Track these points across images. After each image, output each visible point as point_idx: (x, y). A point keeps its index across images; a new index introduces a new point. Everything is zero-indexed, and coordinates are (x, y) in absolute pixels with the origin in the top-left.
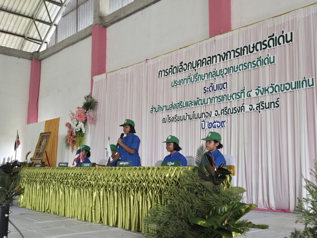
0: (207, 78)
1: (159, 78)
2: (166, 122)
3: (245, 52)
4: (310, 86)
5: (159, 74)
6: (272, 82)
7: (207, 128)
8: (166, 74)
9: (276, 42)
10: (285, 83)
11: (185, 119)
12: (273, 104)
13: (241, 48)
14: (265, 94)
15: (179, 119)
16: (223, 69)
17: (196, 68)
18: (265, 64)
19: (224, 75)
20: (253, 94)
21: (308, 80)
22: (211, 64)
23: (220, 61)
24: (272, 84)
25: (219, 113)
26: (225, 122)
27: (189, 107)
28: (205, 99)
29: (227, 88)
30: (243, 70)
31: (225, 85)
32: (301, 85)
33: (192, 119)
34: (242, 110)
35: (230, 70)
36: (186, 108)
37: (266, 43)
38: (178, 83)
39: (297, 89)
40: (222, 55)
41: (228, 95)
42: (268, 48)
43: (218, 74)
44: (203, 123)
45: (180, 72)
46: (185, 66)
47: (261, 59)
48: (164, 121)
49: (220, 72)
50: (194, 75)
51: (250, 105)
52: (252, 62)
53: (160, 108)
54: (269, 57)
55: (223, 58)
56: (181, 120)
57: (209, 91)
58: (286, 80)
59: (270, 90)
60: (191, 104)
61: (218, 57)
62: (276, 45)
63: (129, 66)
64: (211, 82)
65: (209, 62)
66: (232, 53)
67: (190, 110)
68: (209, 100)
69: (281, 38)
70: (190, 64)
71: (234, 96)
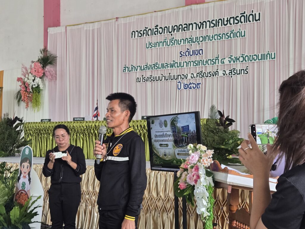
0: (184, 43)
1: (132, 37)
2: (140, 81)
3: (220, 24)
4: (272, 59)
5: (132, 34)
6: (242, 53)
7: (183, 88)
8: (140, 35)
9: (247, 19)
10: (253, 55)
11: (161, 79)
12: (243, 71)
13: (216, 20)
14: (237, 62)
15: (154, 80)
16: (199, 37)
17: (172, 33)
18: (237, 37)
19: (200, 42)
20: (226, 61)
21: (271, 54)
22: (187, 30)
23: (196, 29)
24: (243, 54)
25: (195, 75)
26: (200, 84)
27: (164, 69)
28: (181, 62)
29: (202, 54)
30: (217, 39)
31: (201, 51)
32: (266, 57)
33: (168, 80)
34: (216, 74)
35: (206, 38)
36: (161, 69)
37: (238, 18)
38: (153, 45)
39: (262, 60)
40: (198, 24)
41: (204, 60)
42: (240, 23)
43: (194, 41)
44: (179, 84)
45: (155, 34)
46: (161, 30)
47: (234, 32)
48: (138, 81)
49: (197, 39)
50: (170, 39)
51: (223, 71)
52: (226, 34)
53: (134, 68)
54: (240, 31)
55: (200, 27)
56: (157, 81)
57: (185, 56)
58: (254, 52)
59: (241, 59)
60: (167, 66)
61: (194, 25)
62: (247, 22)
63: (96, 22)
64: (187, 47)
65: (186, 29)
66: (208, 23)
67: (166, 72)
68: (185, 64)
69: (251, 17)
70: (166, 29)
71: (209, 62)
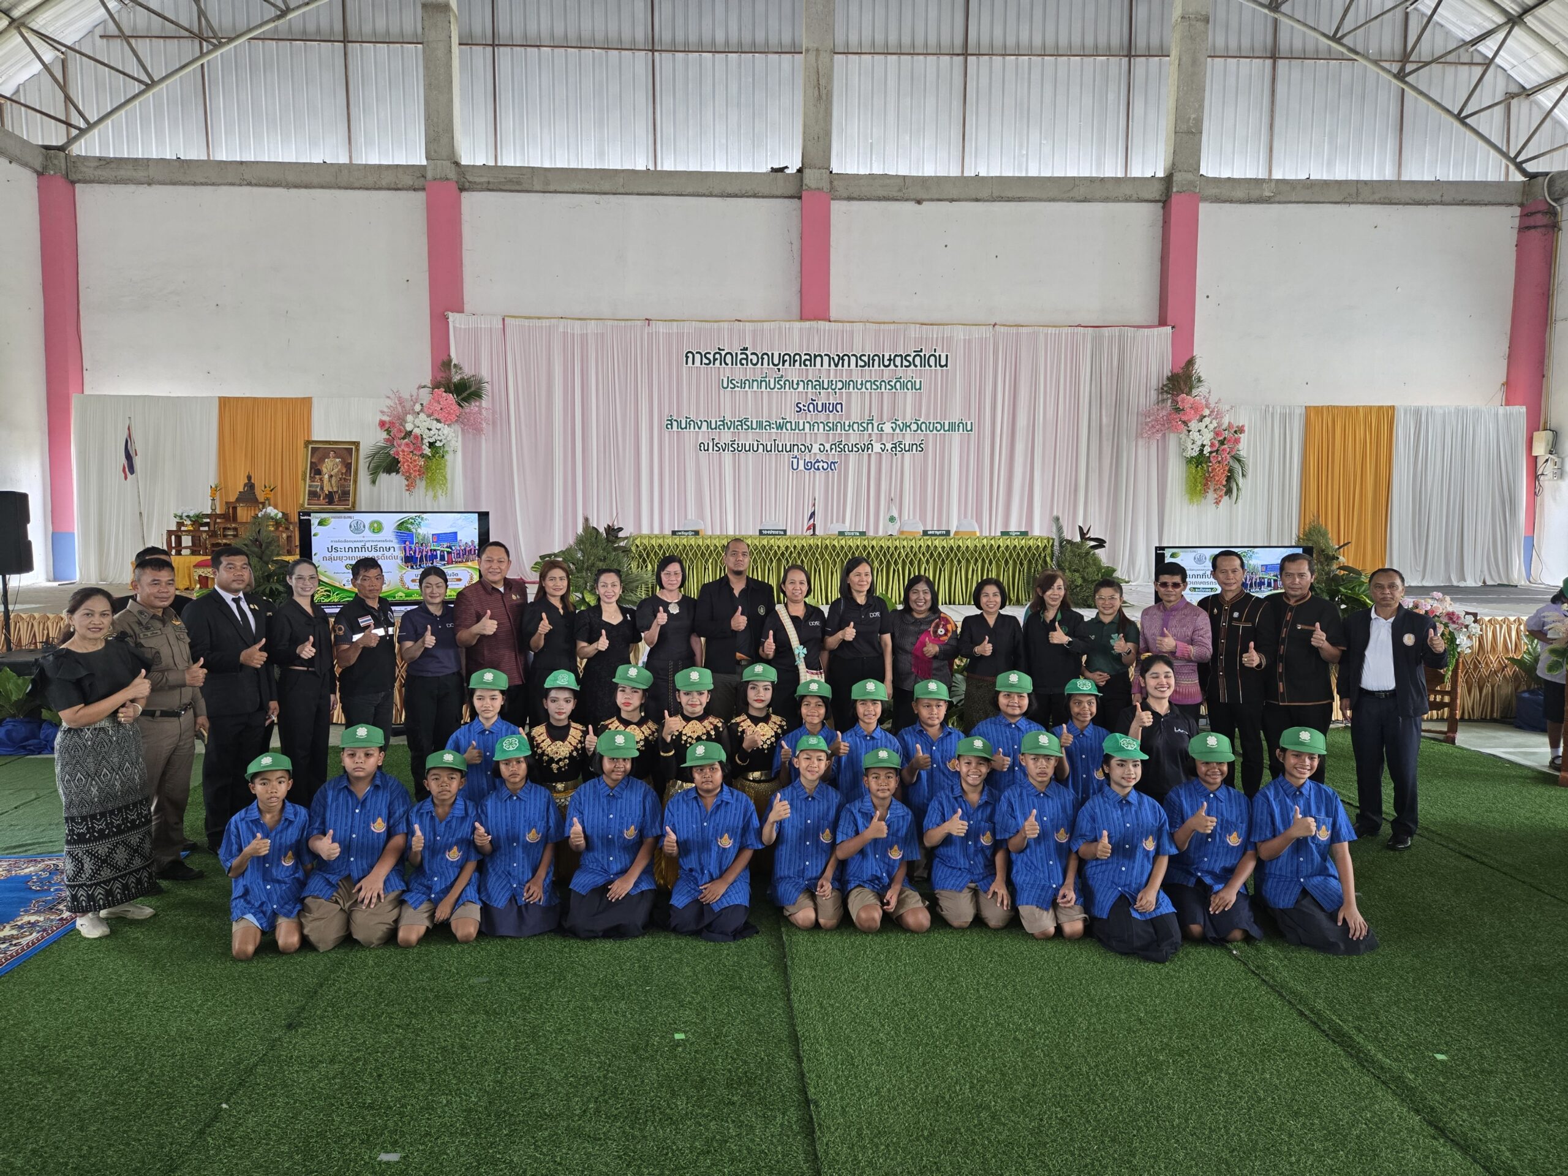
0: (804, 389)
1: (687, 363)
2: (707, 450)
3: (876, 363)
4: (967, 431)
5: (687, 357)
6: (916, 416)
7: (803, 469)
8: (705, 361)
9: (925, 362)
10: (935, 421)
11: (755, 449)
12: (915, 447)
13: (869, 355)
14: (905, 431)
15: (740, 449)
16: (836, 381)
17: (780, 366)
18: (908, 389)
19: (837, 390)
20: (887, 428)
21: (966, 423)
22: (811, 366)
23: (830, 366)
24: (917, 419)
25: (828, 447)
26: (837, 463)
27: (764, 431)
28: (799, 422)
29: (842, 411)
30: (871, 389)
31: (839, 407)
32: (956, 428)
33: (771, 451)
34: (868, 449)
35: (849, 384)
36: (757, 430)
37: (910, 358)
38: (736, 384)
39: (950, 432)
40: (833, 358)
41: (844, 423)
42: (912, 366)
43: (825, 386)
44: (795, 461)
45: (742, 364)
46: (754, 358)
47: (901, 381)
48: (703, 449)
49: (830, 384)
50: (775, 377)
51: (881, 444)
52: (887, 382)
53: (692, 423)
54: (913, 381)
55: (836, 362)
56: (746, 451)
57: (807, 411)
58: (935, 417)
59: (914, 427)
60: (769, 426)
61: (826, 359)
62: (925, 366)
63: (591, 319)
64: (810, 396)
65: (808, 363)
66: (853, 359)
67: (767, 437)
68: (807, 425)
69: (932, 358)
70: (765, 357)
71: (856, 426)
